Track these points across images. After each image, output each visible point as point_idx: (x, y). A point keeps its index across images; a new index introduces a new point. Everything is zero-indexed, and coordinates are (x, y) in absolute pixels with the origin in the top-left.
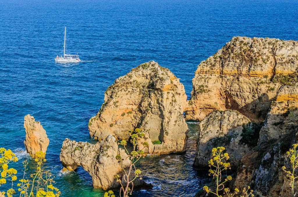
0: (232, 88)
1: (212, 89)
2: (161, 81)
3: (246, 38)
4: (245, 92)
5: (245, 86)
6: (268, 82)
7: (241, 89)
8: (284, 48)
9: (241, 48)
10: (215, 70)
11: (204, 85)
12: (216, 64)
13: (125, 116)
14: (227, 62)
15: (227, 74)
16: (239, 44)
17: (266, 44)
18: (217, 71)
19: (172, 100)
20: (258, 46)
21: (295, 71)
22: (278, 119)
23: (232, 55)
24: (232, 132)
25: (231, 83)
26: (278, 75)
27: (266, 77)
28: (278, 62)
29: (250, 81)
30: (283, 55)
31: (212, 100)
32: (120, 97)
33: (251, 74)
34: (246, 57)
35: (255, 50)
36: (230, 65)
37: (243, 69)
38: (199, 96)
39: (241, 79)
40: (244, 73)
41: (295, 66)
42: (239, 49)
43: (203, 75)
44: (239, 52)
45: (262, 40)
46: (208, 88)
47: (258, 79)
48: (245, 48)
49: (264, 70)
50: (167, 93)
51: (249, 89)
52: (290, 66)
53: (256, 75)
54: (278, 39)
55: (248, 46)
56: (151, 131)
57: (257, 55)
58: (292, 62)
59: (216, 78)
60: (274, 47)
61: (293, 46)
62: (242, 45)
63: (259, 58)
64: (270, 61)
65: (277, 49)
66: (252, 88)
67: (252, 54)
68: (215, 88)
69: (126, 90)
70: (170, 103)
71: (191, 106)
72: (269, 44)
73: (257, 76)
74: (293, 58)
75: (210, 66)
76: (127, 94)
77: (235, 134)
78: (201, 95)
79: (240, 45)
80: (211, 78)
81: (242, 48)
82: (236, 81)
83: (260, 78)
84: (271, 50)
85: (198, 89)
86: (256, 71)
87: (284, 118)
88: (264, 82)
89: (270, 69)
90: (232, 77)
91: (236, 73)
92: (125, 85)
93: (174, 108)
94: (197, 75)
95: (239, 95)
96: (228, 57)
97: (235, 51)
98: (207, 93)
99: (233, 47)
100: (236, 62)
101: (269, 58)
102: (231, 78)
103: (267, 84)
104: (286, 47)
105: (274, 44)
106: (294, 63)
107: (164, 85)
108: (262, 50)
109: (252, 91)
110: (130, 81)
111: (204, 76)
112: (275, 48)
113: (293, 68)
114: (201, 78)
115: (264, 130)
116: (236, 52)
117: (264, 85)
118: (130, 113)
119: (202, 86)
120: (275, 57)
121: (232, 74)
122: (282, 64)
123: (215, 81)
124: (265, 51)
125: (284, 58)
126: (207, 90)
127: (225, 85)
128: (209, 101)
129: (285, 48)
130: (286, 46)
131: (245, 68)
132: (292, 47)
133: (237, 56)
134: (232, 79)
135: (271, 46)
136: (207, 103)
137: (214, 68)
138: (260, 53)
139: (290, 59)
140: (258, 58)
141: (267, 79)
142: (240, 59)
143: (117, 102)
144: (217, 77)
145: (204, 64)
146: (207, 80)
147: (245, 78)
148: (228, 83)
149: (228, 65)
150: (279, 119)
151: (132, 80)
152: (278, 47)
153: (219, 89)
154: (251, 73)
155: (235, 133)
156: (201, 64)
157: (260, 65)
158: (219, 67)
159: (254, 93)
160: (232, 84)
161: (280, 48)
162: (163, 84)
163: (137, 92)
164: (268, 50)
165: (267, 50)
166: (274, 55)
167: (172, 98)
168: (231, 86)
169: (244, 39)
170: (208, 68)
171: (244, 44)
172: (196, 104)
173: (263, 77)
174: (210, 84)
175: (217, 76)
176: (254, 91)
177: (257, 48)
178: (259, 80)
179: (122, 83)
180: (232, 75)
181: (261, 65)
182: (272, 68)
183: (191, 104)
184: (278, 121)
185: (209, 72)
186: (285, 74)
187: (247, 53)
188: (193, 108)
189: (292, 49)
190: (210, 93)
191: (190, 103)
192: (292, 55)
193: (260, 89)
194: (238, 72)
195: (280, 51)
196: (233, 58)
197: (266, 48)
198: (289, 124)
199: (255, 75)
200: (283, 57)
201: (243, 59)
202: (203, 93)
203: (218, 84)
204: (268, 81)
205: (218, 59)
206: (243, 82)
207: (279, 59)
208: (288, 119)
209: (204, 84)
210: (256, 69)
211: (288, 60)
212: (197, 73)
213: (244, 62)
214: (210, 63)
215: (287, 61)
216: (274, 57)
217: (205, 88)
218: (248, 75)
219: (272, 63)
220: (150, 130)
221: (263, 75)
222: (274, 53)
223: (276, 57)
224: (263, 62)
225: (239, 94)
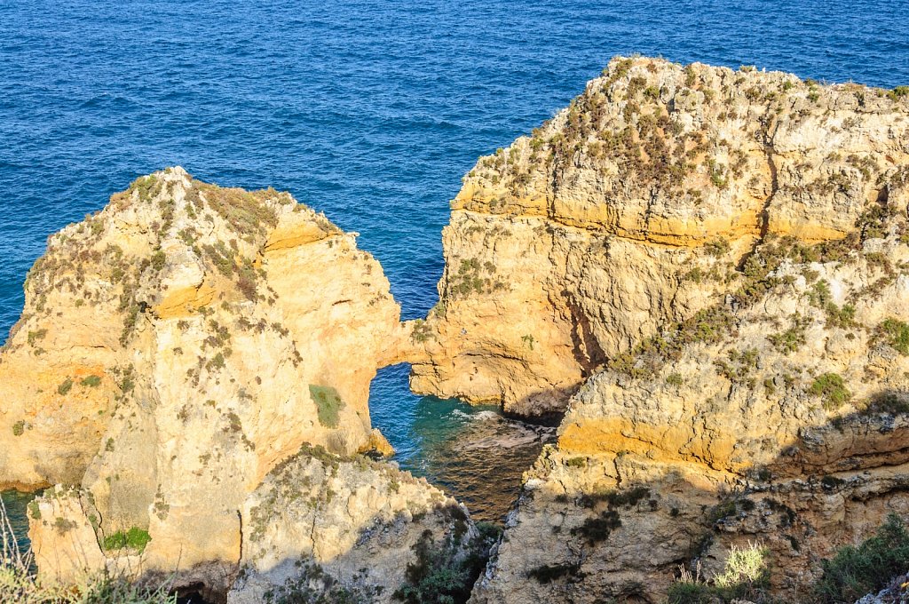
0: (586, 285)
1: (511, 281)
2: (155, 271)
3: (658, 63)
4: (631, 306)
5: (632, 284)
6: (722, 273)
7: (615, 292)
8: (813, 118)
9: (629, 111)
10: (528, 198)
11: (482, 260)
12: (535, 172)
13: (68, 397)
14: (572, 171)
15: (569, 222)
16: (625, 93)
17: (737, 100)
18: (537, 203)
19: (202, 360)
20: (698, 106)
21: (850, 229)
22: (558, 547)
23: (592, 138)
24: (357, 574)
25: (582, 262)
26: (775, 244)
27: (716, 248)
28: (781, 181)
29: (650, 263)
30: (808, 150)
31: (509, 327)
32: (54, 314)
33: (655, 231)
34: (642, 152)
35: (687, 122)
36: (581, 182)
37: (627, 207)
38: (454, 307)
39: (617, 248)
40: (628, 222)
41: (852, 208)
42: (621, 117)
43: (479, 218)
44: (622, 128)
45: (723, 77)
46: (495, 275)
47: (681, 258)
48: (647, 109)
49: (710, 219)
50: (175, 325)
51: (646, 297)
52: (829, 207)
53: (672, 240)
54: (793, 78)
55: (661, 104)
56: (120, 483)
57: (689, 145)
58: (843, 189)
59: (533, 234)
60: (771, 111)
61: (856, 111)
62: (639, 96)
63: (694, 163)
64: (747, 176)
65: (779, 122)
66: (656, 294)
67: (671, 143)
68: (524, 275)
69: (75, 284)
70: (190, 372)
71: (421, 346)
72: (751, 95)
73: (677, 242)
74: (848, 169)
75: (511, 178)
76: (79, 303)
77: (366, 588)
78: (463, 304)
79: (630, 96)
80: (507, 233)
81: (635, 109)
82: (600, 257)
83: (688, 255)
84: (755, 126)
85: (457, 274)
86: (671, 220)
87: (587, 550)
88: (703, 274)
89: (749, 213)
90: (586, 237)
91: (604, 219)
92: (76, 266)
93: (205, 398)
94: (457, 216)
95: (608, 319)
96: (577, 148)
97: (608, 124)
98: (490, 296)
99: (603, 103)
100: (602, 172)
101: (743, 160)
102: (583, 240)
103: (717, 283)
104: (821, 118)
105: (772, 97)
106: (849, 192)
107: (166, 288)
108: (715, 123)
109: (656, 305)
110: (94, 248)
111: (482, 224)
112: (772, 117)
113: (843, 215)
114: (471, 230)
115: (483, 596)
116: (609, 129)
117: (704, 286)
118: (92, 386)
119: (474, 264)
120: (774, 157)
121: (587, 224)
122: (796, 192)
123: (524, 247)
124: (730, 131)
125: (809, 166)
126: (489, 284)
127: (563, 267)
128: (500, 329)
129: (818, 121)
130: (821, 112)
131: (635, 201)
132: (853, 115)
133: (612, 145)
134: (588, 243)
135: (759, 110)
136: (489, 336)
137: (521, 191)
138: (705, 140)
139: (837, 172)
140: (688, 161)
141: (723, 260)
142: (617, 159)
143: (41, 334)
144: (534, 229)
145: (485, 171)
146: (491, 240)
147: (633, 246)
148: (572, 258)
149: (572, 184)
150: (564, 546)
151: (100, 247)
152: (785, 116)
153: (543, 279)
154: (654, 226)
155: (368, 582)
156: (475, 168)
157: (689, 196)
158: (542, 185)
159: (664, 317)
160: (584, 266)
161: (793, 121)
162: (163, 284)
163: (115, 296)
164: (744, 123)
165: (739, 123)
166: (769, 148)
167: (203, 348)
168: (582, 276)
169: (651, 68)
170: (501, 190)
171: (648, 93)
172: (442, 338)
173: (700, 251)
174: (507, 258)
175: (536, 224)
176: (662, 309)
177: (694, 113)
178: (685, 263)
179: (67, 257)
180: (587, 229)
181: (698, 194)
182: (757, 205)
183: (420, 336)
184: (559, 560)
185: (502, 206)
186: (807, 241)
187: (649, 134)
188: (431, 354)
189: (848, 124)
190: (500, 295)
191: (421, 330)
192: (844, 155)
193: (684, 302)
194: (611, 218)
195: (793, 133)
196: (591, 155)
197: (733, 116)
198: (612, 584)
199: (670, 239)
200: (807, 160)
201: (632, 162)
202: (474, 294)
203: (537, 262)
204: (724, 268)
205: (545, 154)
206: (623, 262)
207: (789, 171)
208: (609, 557)
209: (482, 256)
210: (671, 210)
211: (826, 177)
212: (460, 205)
213: (634, 175)
214: (511, 166)
215: (820, 181)
216: (770, 159)
217: (483, 274)
218: (643, 236)
219: (760, 186)
220: (117, 478)
221: (704, 241)
222: (768, 140)
223: (778, 160)
224: (708, 182)
225: (606, 313)
